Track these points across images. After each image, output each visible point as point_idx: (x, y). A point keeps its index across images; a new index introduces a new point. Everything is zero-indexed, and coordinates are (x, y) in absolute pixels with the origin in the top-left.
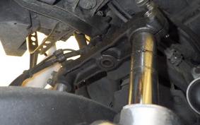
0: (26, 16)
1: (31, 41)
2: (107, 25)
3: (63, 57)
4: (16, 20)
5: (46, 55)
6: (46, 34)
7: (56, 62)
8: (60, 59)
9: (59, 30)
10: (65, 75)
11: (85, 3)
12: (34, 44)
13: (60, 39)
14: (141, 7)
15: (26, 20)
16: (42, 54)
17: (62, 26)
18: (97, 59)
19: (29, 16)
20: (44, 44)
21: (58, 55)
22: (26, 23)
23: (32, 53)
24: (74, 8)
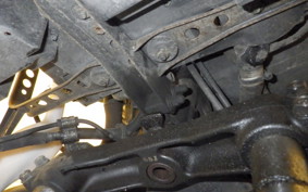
0: (36, 29)
1: (20, 86)
2: (181, 100)
3: (73, 134)
4: (14, 27)
5: (37, 120)
6: (57, 81)
7: (57, 139)
8: (66, 136)
9: (85, 81)
10: (65, 173)
11: (157, 48)
12: (24, 92)
13: (79, 99)
14: (248, 89)
15: (33, 35)
16: (30, 116)
17: (96, 74)
18: (145, 159)
19: (42, 32)
20: (44, 97)
21: (66, 127)
22: (32, 41)
23: (13, 107)
24: (134, 49)
